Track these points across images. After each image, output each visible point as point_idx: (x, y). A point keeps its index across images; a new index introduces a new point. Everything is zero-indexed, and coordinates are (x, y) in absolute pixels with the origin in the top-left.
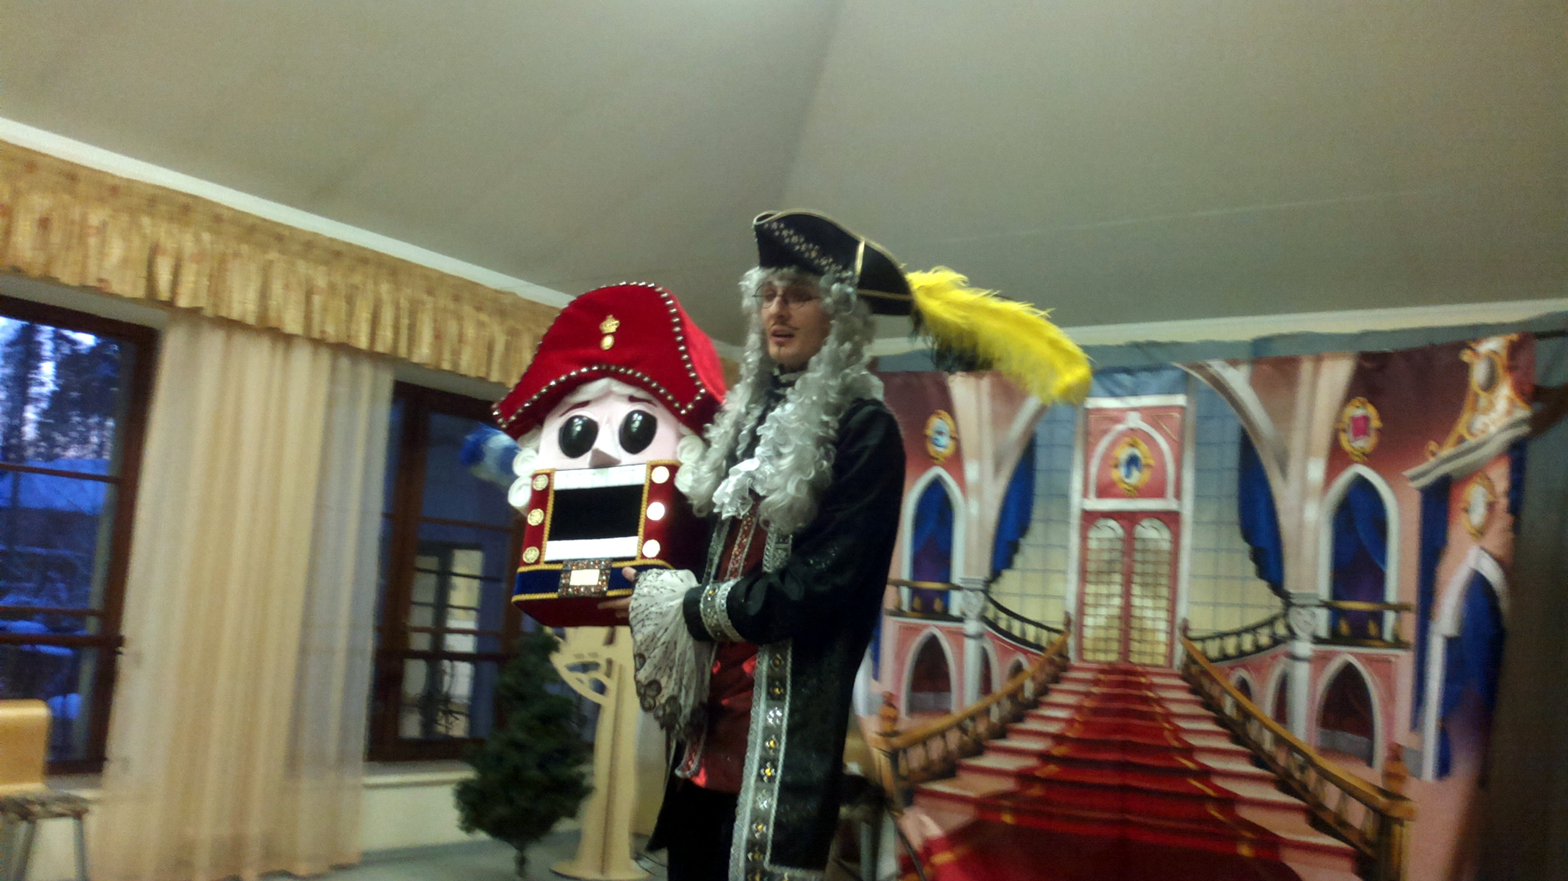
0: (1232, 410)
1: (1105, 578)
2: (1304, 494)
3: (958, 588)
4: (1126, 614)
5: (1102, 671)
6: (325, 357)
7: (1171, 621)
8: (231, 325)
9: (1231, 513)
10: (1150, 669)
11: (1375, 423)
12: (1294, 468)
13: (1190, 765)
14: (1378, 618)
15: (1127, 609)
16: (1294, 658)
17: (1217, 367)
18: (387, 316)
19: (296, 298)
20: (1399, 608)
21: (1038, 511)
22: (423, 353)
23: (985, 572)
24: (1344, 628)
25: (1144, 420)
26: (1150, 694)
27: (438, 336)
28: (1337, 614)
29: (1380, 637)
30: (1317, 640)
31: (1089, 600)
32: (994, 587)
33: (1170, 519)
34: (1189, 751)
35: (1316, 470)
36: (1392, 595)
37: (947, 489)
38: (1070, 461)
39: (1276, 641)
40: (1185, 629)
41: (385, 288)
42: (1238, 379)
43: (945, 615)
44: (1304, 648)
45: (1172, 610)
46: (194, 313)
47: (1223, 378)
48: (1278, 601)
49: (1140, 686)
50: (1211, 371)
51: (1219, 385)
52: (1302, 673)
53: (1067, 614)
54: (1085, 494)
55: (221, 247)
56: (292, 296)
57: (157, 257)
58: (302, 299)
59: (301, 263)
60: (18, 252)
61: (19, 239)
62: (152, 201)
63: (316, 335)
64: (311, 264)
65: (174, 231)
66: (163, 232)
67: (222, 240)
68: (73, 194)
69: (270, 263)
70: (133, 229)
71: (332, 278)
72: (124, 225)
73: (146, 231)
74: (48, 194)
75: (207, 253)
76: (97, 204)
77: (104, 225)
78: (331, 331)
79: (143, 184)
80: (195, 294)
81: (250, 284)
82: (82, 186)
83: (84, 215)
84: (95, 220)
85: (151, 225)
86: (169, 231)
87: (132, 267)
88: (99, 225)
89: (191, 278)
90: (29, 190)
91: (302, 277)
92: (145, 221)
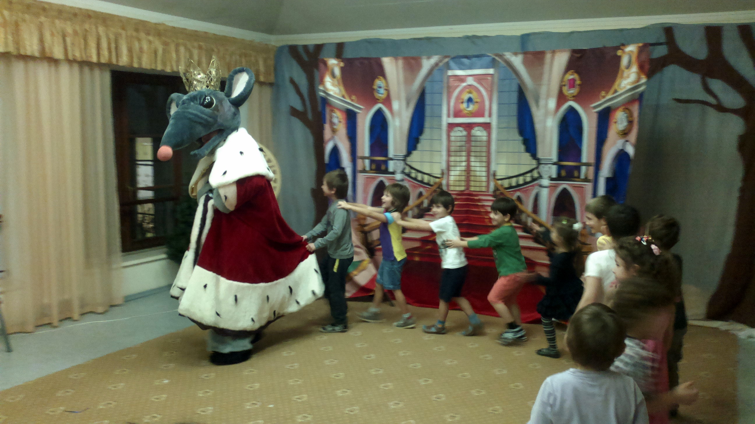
0: (514, 76)
1: (458, 154)
2: (547, 114)
3: (391, 159)
4: (468, 170)
5: (458, 194)
7: (488, 171)
9: (514, 123)
10: (479, 193)
11: (578, 82)
12: (542, 102)
14: (578, 168)
15: (468, 166)
16: (541, 186)
17: (508, 56)
18: (104, 44)
19: (58, 40)
20: (587, 165)
21: (427, 124)
22: (124, 61)
23: (404, 152)
24: (563, 173)
25: (475, 81)
26: (479, 204)
27: (130, 50)
28: (560, 168)
29: (579, 177)
30: (552, 179)
31: (452, 164)
32: (409, 159)
33: (487, 126)
35: (552, 104)
36: (584, 159)
37: (384, 114)
38: (441, 100)
39: (534, 180)
40: (494, 175)
41: (101, 29)
42: (517, 61)
43: (386, 172)
44: (546, 182)
45: (488, 167)
47: (511, 61)
48: (534, 162)
49: (474, 200)
50: (505, 57)
51: (509, 64)
52: (545, 193)
53: (442, 170)
54: (449, 116)
55: (14, 17)
56: (56, 40)
58: (61, 40)
59: (57, 21)
63: (70, 58)
64: (62, 21)
67: (14, 14)
69: (41, 23)
71: (73, 28)
75: (8, 22)
78: (77, 55)
80: (6, 44)
81: (33, 35)
89: (2, 36)
91: (58, 29)
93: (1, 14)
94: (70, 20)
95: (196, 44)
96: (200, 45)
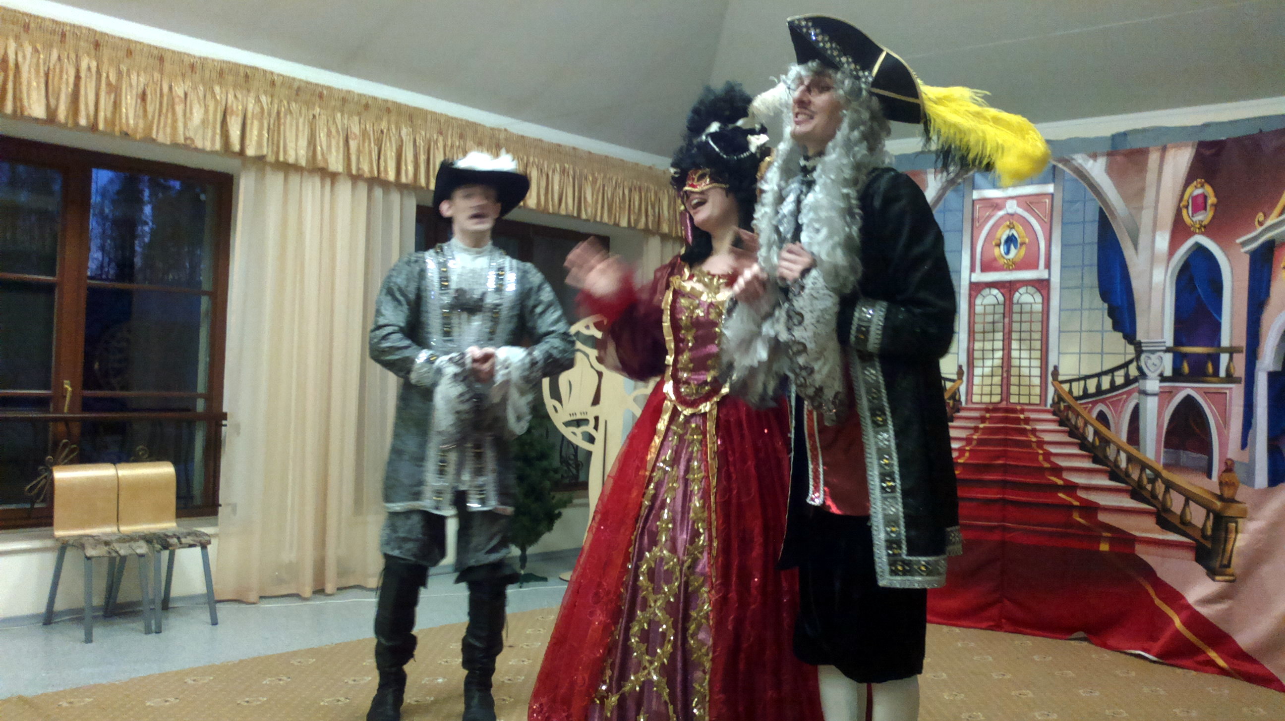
0: (1092, 195)
1: (989, 336)
2: (1153, 260)
4: (1007, 364)
5: (987, 410)
6: (363, 188)
7: (1044, 368)
8: (287, 168)
9: (1092, 278)
10: (1026, 407)
11: (1212, 200)
12: (1143, 239)
13: (1060, 482)
14: (1214, 359)
15: (1007, 359)
16: (1144, 393)
17: (1080, 159)
19: (337, 144)
20: (1232, 351)
24: (1186, 368)
25: (1019, 205)
26: (1028, 427)
28: (1179, 358)
29: (1216, 375)
30: (1163, 379)
31: (977, 354)
33: (1042, 286)
34: (1058, 470)
35: (1162, 242)
36: (1225, 342)
38: (960, 243)
39: (1128, 381)
40: (1056, 373)
41: (405, 131)
42: (1097, 169)
44: (1153, 385)
45: (1044, 360)
46: (260, 159)
47: (1084, 168)
48: (1131, 349)
49: (1018, 421)
50: (1076, 164)
51: (1082, 174)
52: (1151, 405)
53: (960, 367)
54: (972, 269)
55: (276, 106)
56: (334, 142)
57: (228, 117)
58: (341, 144)
59: (339, 115)
60: (124, 121)
61: (124, 110)
62: (221, 73)
63: (354, 172)
64: (346, 116)
65: (239, 96)
66: (231, 97)
67: (276, 101)
68: (161, 72)
69: (314, 116)
70: (209, 96)
71: (362, 126)
72: (201, 94)
73: (218, 98)
74: (142, 73)
75: (266, 111)
76: (180, 79)
77: (186, 94)
78: (365, 168)
79: (213, 60)
80: (259, 144)
81: (300, 134)
82: (167, 66)
83: (170, 88)
84: (179, 91)
85: (221, 92)
86: (235, 96)
87: (210, 127)
88: (182, 95)
89: (255, 132)
90: (128, 71)
91: (340, 127)
92: (217, 89)
93: (258, 100)
94: (359, 114)
95: (558, 166)
96: (564, 168)
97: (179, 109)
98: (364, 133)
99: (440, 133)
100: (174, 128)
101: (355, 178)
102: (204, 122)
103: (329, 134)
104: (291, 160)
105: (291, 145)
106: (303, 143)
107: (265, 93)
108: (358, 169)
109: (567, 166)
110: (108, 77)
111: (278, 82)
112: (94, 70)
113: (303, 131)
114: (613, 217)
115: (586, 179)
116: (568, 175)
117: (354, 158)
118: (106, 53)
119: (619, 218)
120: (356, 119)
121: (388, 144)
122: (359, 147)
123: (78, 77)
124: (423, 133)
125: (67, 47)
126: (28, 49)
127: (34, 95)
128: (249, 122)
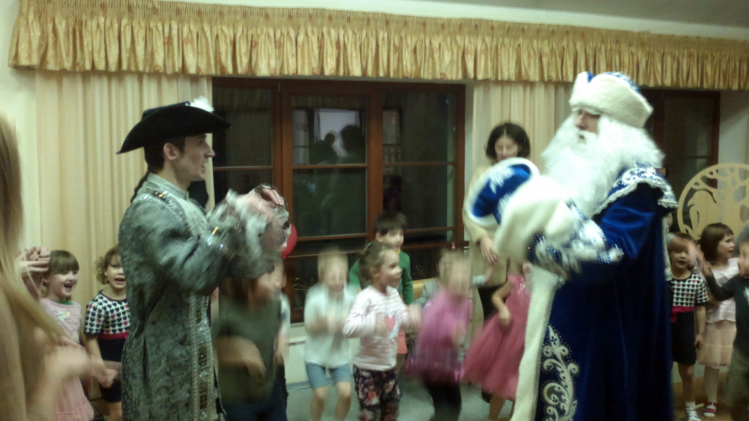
6: (552, 89)
8: (503, 83)
46: (486, 82)
55: (495, 43)
56: (532, 61)
57: (466, 56)
58: (537, 61)
59: (535, 42)
60: (405, 70)
61: (405, 63)
62: (460, 27)
63: (546, 79)
64: (540, 42)
65: (472, 40)
66: (467, 41)
67: (495, 39)
68: (425, 33)
69: (519, 45)
70: (453, 43)
71: (551, 47)
72: (449, 44)
73: (459, 44)
74: (413, 36)
75: (489, 49)
76: (435, 35)
77: (440, 45)
78: (553, 75)
79: (455, 20)
80: (486, 71)
81: (511, 59)
82: (428, 28)
83: (430, 42)
84: (435, 44)
85: (461, 39)
86: (470, 41)
87: (455, 64)
88: (437, 46)
89: (483, 63)
90: (405, 36)
91: (536, 49)
92: (458, 38)
93: (484, 41)
94: (548, 38)
95: (686, 52)
96: (691, 53)
97: (436, 55)
98: (552, 51)
99: (603, 42)
100: (434, 68)
101: (547, 83)
102: (452, 62)
103: (529, 56)
104: (506, 78)
105: (505, 68)
106: (513, 65)
107: (488, 35)
108: (549, 76)
109: (692, 51)
110: (394, 42)
111: (496, 26)
112: (386, 39)
113: (513, 56)
114: (727, 83)
115: (707, 58)
116: (693, 58)
117: (545, 70)
118: (393, 26)
119: (732, 83)
120: (546, 42)
121: (568, 57)
122: (548, 61)
123: (377, 46)
124: (591, 45)
125: (371, 28)
126: (350, 33)
127: (354, 61)
128: (478, 56)
